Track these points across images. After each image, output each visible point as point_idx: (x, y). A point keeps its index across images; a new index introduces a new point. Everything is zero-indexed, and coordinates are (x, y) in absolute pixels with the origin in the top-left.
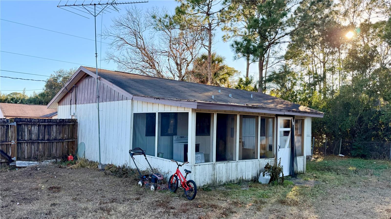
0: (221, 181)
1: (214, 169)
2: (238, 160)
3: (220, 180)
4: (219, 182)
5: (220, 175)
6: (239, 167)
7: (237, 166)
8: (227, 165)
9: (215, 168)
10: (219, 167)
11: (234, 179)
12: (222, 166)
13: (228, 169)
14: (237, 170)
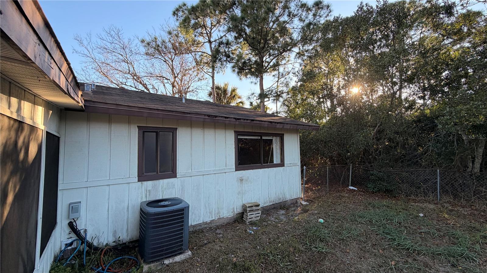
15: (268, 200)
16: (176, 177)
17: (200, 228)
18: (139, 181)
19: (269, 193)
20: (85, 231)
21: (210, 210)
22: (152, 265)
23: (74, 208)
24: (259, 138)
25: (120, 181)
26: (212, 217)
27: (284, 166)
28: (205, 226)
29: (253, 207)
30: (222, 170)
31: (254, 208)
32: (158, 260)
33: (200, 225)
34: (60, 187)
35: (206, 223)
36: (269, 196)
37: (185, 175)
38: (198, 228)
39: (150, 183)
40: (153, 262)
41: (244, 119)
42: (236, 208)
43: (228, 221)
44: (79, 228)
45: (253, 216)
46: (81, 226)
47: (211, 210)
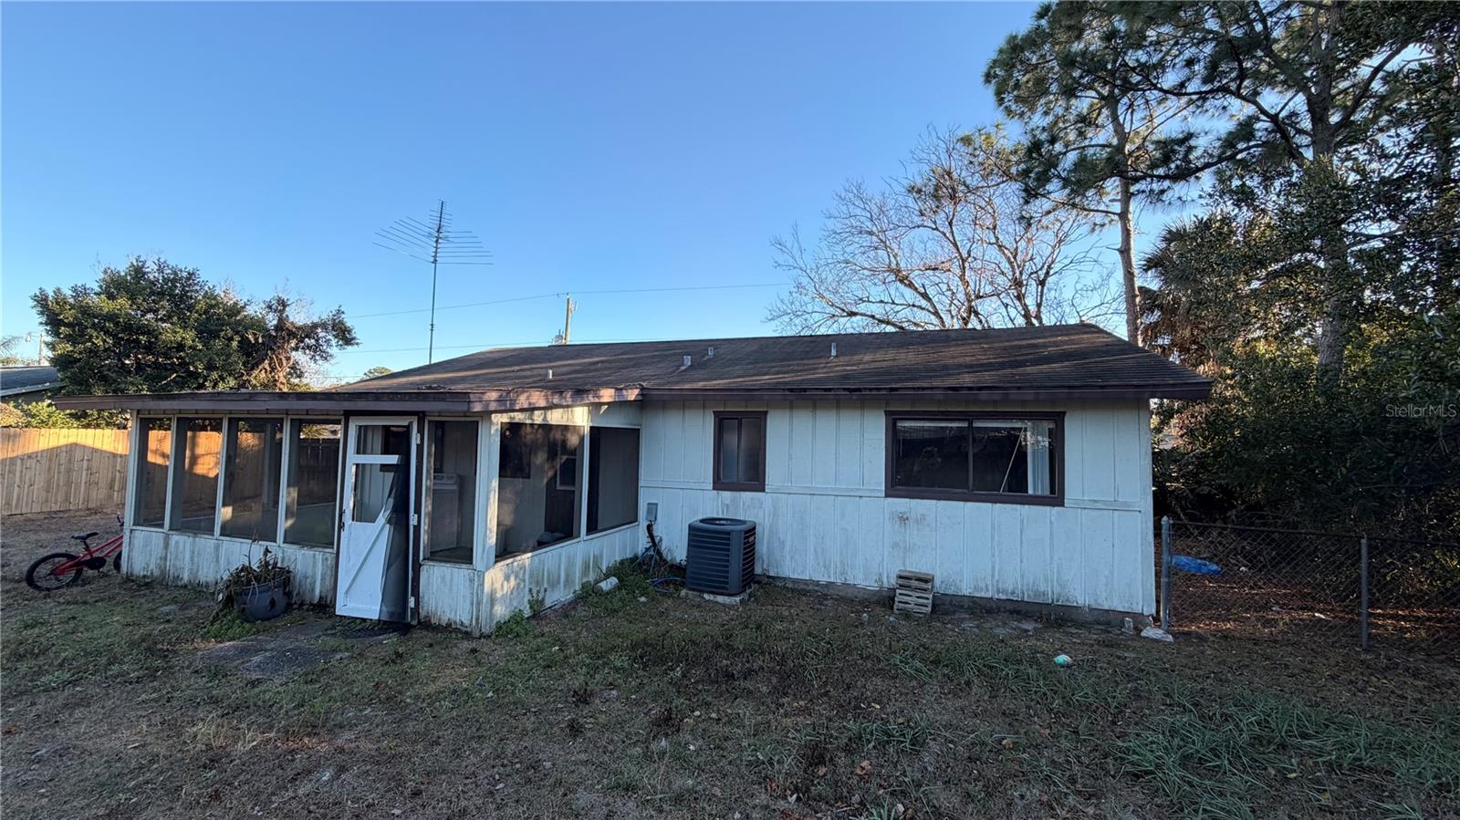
0: (178, 577)
1: (166, 545)
2: (219, 533)
3: (176, 575)
4: (174, 577)
5: (178, 563)
6: (222, 552)
7: (217, 548)
8: (194, 541)
9: (168, 544)
10: (177, 542)
11: (208, 580)
12: (181, 541)
13: (196, 553)
14: (217, 561)
15: (989, 583)
16: (763, 490)
17: (805, 587)
18: (714, 489)
19: (993, 568)
20: (661, 540)
21: (825, 562)
22: (690, 592)
23: (653, 508)
24: (965, 425)
25: (693, 486)
26: (829, 577)
27: (1062, 505)
28: (816, 588)
29: (911, 579)
30: (852, 490)
31: (915, 583)
32: (698, 591)
33: (805, 582)
34: (641, 483)
35: (817, 583)
36: (993, 576)
37: (778, 489)
38: (802, 587)
39: (727, 495)
40: (694, 590)
41: (871, 390)
42: (888, 577)
43: (866, 596)
44: (655, 534)
45: (911, 600)
46: (657, 532)
47: (827, 562)
